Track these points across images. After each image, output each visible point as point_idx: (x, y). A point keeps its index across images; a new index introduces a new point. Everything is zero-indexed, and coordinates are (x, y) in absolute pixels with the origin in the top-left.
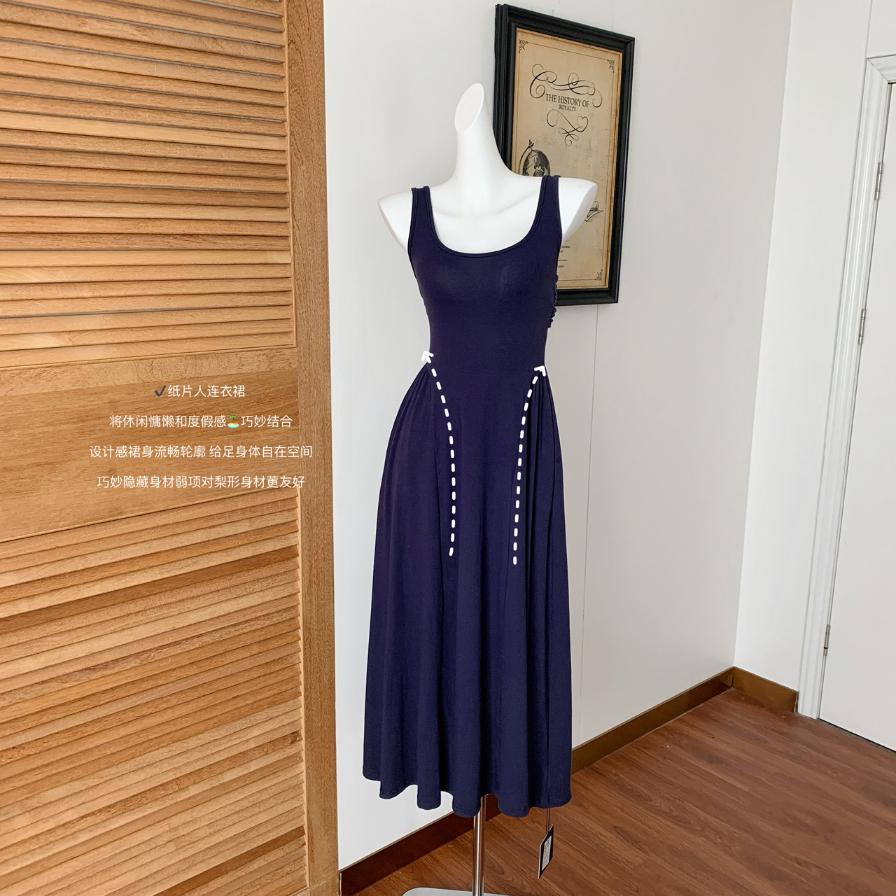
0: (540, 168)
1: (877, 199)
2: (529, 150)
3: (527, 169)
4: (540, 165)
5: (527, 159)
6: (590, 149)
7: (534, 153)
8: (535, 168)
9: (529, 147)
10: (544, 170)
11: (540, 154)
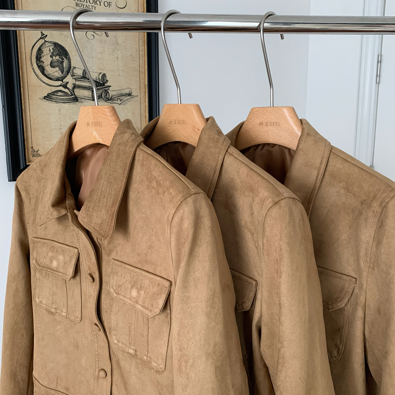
0: (58, 57)
1: (378, 83)
2: (42, 41)
3: (41, 58)
4: (57, 55)
5: (40, 50)
6: (117, 43)
7: (47, 44)
8: (51, 57)
9: (41, 38)
10: (63, 59)
11: (56, 45)
